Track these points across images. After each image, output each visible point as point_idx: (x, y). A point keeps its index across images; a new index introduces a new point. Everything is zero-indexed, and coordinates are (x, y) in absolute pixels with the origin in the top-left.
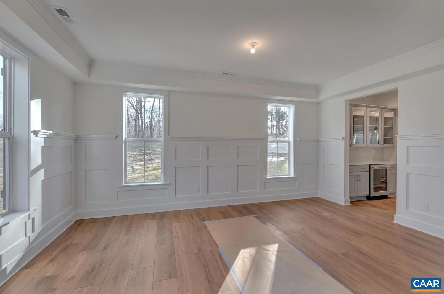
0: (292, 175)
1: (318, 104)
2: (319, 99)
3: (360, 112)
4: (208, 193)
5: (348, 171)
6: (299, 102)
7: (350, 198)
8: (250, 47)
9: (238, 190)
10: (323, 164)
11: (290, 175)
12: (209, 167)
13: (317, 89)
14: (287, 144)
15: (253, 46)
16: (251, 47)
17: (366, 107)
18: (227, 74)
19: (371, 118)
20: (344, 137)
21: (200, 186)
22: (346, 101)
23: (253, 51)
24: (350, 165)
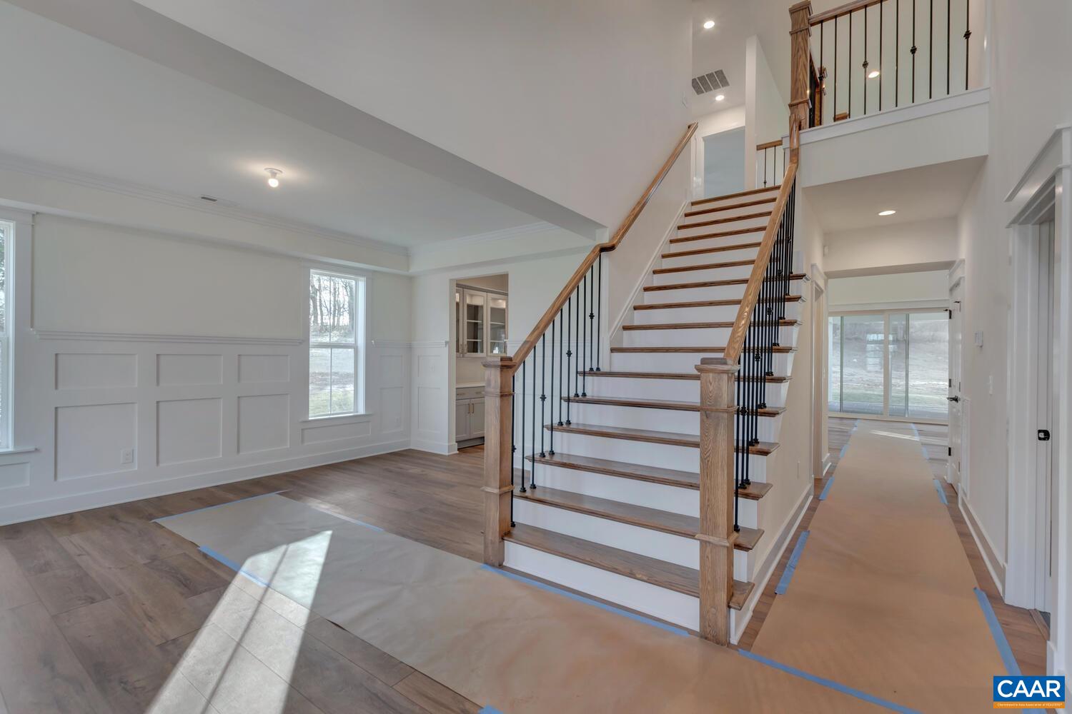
0: (362, 411)
1: (411, 279)
2: (410, 271)
3: (478, 300)
4: (158, 462)
5: (454, 398)
6: (375, 272)
7: (456, 442)
8: (267, 173)
9: (238, 451)
10: (419, 388)
11: (357, 412)
12: (160, 404)
13: (405, 254)
14: (351, 351)
15: (274, 175)
16: (269, 174)
17: (487, 291)
18: (214, 200)
19: (493, 310)
20: (448, 340)
21: (133, 451)
22: (451, 280)
23: (273, 183)
24: (457, 388)
